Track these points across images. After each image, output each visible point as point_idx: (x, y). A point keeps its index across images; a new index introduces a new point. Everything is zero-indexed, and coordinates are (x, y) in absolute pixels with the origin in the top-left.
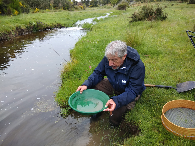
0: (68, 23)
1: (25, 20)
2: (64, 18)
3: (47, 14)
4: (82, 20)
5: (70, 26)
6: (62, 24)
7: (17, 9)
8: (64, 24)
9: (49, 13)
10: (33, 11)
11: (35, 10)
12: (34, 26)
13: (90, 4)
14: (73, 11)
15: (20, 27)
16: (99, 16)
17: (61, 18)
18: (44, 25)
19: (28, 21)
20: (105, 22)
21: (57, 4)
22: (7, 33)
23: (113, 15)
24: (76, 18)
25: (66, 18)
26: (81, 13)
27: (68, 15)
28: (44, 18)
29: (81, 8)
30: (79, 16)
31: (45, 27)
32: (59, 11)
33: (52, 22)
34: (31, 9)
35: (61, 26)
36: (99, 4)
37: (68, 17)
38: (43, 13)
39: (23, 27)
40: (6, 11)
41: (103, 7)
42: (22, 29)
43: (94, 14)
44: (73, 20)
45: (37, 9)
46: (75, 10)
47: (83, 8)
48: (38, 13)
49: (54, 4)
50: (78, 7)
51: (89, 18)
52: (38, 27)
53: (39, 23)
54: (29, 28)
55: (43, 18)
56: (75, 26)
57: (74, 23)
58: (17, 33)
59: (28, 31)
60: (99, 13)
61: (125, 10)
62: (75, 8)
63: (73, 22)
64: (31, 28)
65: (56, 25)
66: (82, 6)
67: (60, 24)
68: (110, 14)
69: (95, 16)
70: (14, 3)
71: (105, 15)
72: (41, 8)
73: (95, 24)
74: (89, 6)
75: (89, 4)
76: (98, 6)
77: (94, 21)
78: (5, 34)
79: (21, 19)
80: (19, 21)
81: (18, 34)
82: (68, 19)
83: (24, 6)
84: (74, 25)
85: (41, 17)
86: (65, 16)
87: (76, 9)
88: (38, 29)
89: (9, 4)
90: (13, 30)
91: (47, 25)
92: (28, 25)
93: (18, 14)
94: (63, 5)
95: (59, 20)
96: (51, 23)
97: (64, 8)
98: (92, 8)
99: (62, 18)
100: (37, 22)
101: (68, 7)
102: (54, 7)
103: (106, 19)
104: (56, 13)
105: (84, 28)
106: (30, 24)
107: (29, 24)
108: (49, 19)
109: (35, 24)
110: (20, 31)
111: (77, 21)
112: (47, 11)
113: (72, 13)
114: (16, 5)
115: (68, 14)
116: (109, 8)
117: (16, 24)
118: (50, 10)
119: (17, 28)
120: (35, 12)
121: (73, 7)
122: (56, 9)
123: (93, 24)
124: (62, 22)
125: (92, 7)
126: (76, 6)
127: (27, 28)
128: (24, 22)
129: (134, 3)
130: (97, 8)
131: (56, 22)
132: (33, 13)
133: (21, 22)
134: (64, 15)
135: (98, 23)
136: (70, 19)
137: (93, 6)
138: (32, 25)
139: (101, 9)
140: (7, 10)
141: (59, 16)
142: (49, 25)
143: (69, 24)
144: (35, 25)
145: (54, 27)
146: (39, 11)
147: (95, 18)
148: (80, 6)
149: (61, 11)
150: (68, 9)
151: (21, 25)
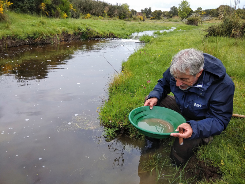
0: (122, 34)
1: (73, 25)
2: (119, 27)
3: (99, 21)
4: (140, 32)
5: (124, 37)
6: (115, 33)
7: (66, 12)
8: (118, 35)
9: (102, 21)
10: (84, 16)
11: (86, 15)
12: (83, 32)
13: (152, 15)
14: (130, 21)
15: (67, 31)
16: (161, 30)
17: (115, 27)
18: (95, 33)
19: (77, 26)
20: (169, 36)
21: (113, 12)
22: (52, 37)
23: (180, 30)
24: (133, 28)
25: (121, 28)
26: (140, 23)
27: (124, 25)
28: (96, 26)
29: (140, 19)
30: (137, 27)
31: (96, 36)
32: (114, 20)
33: (104, 30)
34: (81, 14)
35: (113, 36)
36: (163, 17)
37: (123, 27)
38: (95, 20)
39: (71, 32)
40: (54, 13)
41: (167, 20)
42: (69, 35)
43: (155, 27)
44: (129, 31)
45: (89, 15)
46: (132, 20)
47: (142, 19)
48: (90, 20)
49: (109, 11)
50: (137, 17)
51: (149, 30)
52: (87, 35)
53: (89, 30)
54: (77, 34)
55: (94, 25)
56: (131, 38)
57: (130, 34)
58: (63, 38)
59: (75, 37)
60: (162, 25)
61: (197, 25)
62: (132, 18)
63: (128, 33)
64: (79, 34)
65: (108, 34)
66: (141, 17)
67: (113, 33)
68: (177, 28)
69: (157, 28)
70: (64, 5)
71: (170, 28)
72: (94, 14)
73: (156, 37)
74: (150, 17)
75: (150, 16)
76: (161, 18)
77: (155, 34)
78: (49, 37)
79: (69, 23)
80: (67, 25)
81: (63, 40)
82: (123, 29)
83: (75, 10)
84: (129, 36)
85: (92, 24)
86: (120, 25)
87: (134, 19)
88: (87, 36)
89: (58, 5)
90: (59, 34)
91: (97, 33)
92: (77, 31)
93: (67, 18)
94: (119, 14)
95: (112, 29)
96: (102, 32)
97: (120, 17)
98: (154, 21)
99: (117, 27)
100: (87, 29)
101: (124, 16)
102: (109, 15)
103: (170, 32)
104: (110, 21)
105: (141, 41)
106: (79, 29)
107: (77, 29)
108: (101, 26)
109: (85, 30)
110: (66, 37)
111: (134, 32)
112: (100, 18)
113: (129, 24)
114: (66, 7)
115: (124, 23)
116: (176, 21)
117: (63, 28)
118: (103, 18)
119: (63, 32)
120: (86, 18)
121: (131, 17)
122: (111, 17)
123: (153, 37)
124: (116, 32)
125: (154, 19)
126: (134, 16)
127: (75, 33)
128: (73, 26)
129: (210, 18)
130: (160, 20)
131: (108, 31)
132: (83, 18)
133: (69, 26)
134: (118, 24)
135: (160, 36)
136: (125, 29)
137: (156, 18)
138: (81, 31)
139: (165, 22)
140: (55, 11)
141: (113, 25)
142: (100, 33)
143: (124, 34)
144: (85, 32)
145: (106, 37)
146: (90, 18)
147: (156, 31)
148: (139, 16)
149: (116, 20)
150: (124, 18)
151: (68, 30)
